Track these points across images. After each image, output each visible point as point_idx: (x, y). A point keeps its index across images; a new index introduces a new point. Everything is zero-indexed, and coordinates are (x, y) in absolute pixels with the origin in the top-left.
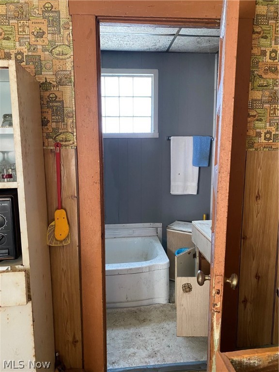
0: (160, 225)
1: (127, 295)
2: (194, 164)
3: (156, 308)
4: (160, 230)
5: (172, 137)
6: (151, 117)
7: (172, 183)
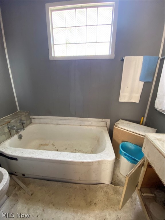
0: (109, 120)
1: (80, 177)
2: (141, 80)
3: (101, 188)
4: (108, 124)
5: (125, 57)
6: (110, 42)
7: (121, 94)
